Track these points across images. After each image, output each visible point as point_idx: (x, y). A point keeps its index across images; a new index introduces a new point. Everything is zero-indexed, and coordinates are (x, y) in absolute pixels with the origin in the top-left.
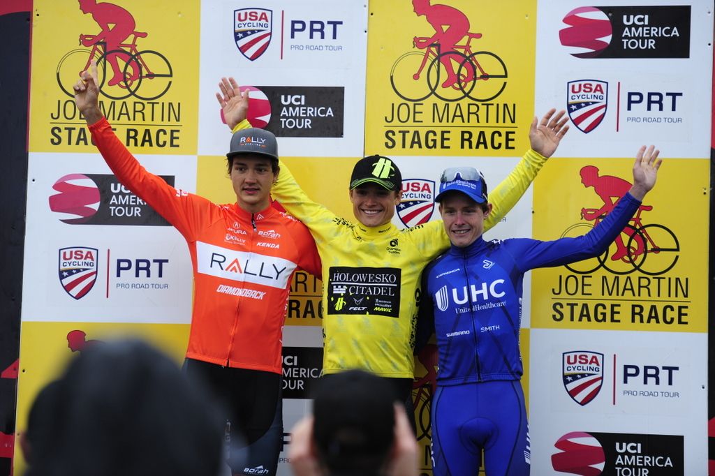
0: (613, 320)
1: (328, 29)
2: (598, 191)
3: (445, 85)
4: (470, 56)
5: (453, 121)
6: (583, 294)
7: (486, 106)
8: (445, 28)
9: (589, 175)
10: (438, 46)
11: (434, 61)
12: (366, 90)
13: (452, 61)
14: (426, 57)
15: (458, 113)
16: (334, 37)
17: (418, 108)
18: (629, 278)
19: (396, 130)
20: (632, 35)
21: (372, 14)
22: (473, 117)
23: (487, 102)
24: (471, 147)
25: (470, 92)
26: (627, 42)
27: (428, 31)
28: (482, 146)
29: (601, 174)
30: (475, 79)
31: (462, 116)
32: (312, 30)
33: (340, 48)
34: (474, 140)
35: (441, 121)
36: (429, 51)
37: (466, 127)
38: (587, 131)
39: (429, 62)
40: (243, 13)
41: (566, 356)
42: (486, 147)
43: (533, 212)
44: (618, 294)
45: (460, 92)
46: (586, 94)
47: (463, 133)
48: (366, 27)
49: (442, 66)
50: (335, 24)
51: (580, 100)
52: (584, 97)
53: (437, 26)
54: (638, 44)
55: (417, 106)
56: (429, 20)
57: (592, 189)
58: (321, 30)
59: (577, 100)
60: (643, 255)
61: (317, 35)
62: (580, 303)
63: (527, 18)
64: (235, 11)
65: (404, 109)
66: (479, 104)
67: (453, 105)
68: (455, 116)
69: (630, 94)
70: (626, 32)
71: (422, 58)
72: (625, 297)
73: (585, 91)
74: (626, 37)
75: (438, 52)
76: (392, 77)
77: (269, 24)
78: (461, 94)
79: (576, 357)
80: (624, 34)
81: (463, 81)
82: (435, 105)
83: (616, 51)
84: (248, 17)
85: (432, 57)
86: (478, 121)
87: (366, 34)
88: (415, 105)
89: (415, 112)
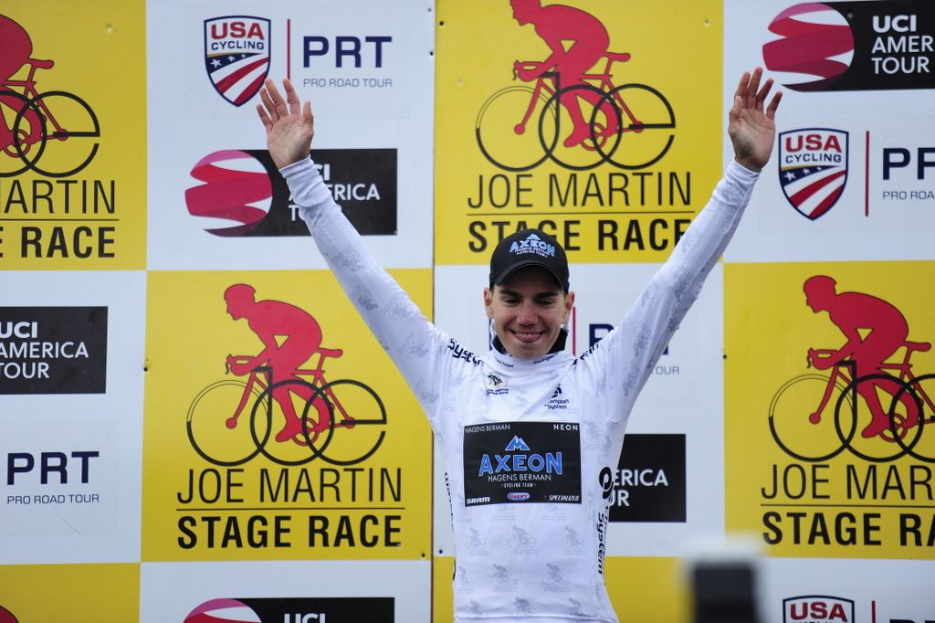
0: (867, 541)
1: (368, 50)
2: (834, 319)
3: (570, 142)
4: (610, 93)
5: (583, 204)
6: (815, 496)
7: (639, 177)
8: (567, 45)
9: (820, 291)
10: (556, 77)
11: (549, 102)
12: (434, 152)
13: (580, 100)
14: (536, 95)
15: (593, 190)
16: (378, 64)
17: (524, 183)
18: (893, 467)
19: (487, 221)
20: (889, 51)
21: (442, 24)
22: (618, 196)
23: (641, 170)
24: (615, 247)
25: (611, 153)
26: (880, 63)
27: (539, 51)
28: (634, 245)
29: (839, 289)
30: (620, 131)
31: (598, 195)
32: (340, 53)
33: (388, 82)
34: (621, 235)
35: (563, 204)
36: (541, 84)
37: (607, 212)
38: (814, 216)
39: (540, 104)
40: (219, 24)
41: (788, 604)
42: (641, 247)
43: (725, 357)
44: (875, 497)
45: (596, 153)
46: (811, 152)
47: (601, 223)
48: (432, 47)
49: (563, 110)
50: (379, 41)
51: (802, 163)
52: (807, 157)
53: (553, 42)
54: (900, 65)
55: (521, 179)
56: (539, 31)
57: (824, 315)
58: (356, 53)
59: (795, 164)
60: (916, 428)
61: (348, 60)
62: (811, 513)
63: (707, 25)
64: (206, 22)
65: (500, 185)
66: (628, 173)
67: (583, 177)
68: (587, 194)
69: (887, 152)
70: (878, 45)
71: (530, 96)
72: (887, 501)
73: (808, 148)
74: (879, 54)
75: (557, 86)
76: (478, 131)
77: (266, 42)
78: (596, 157)
79: (805, 605)
80: (875, 48)
81: (600, 134)
82: (553, 177)
83: (861, 77)
84: (229, 31)
85: (546, 95)
86: (627, 203)
87: (433, 57)
88: (518, 177)
89: (519, 190)
